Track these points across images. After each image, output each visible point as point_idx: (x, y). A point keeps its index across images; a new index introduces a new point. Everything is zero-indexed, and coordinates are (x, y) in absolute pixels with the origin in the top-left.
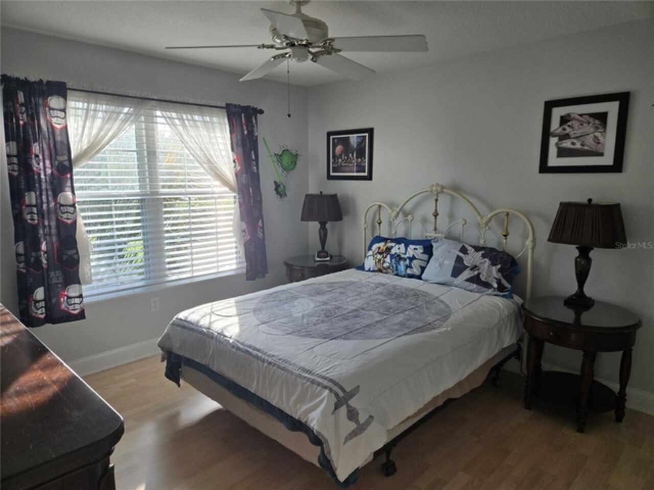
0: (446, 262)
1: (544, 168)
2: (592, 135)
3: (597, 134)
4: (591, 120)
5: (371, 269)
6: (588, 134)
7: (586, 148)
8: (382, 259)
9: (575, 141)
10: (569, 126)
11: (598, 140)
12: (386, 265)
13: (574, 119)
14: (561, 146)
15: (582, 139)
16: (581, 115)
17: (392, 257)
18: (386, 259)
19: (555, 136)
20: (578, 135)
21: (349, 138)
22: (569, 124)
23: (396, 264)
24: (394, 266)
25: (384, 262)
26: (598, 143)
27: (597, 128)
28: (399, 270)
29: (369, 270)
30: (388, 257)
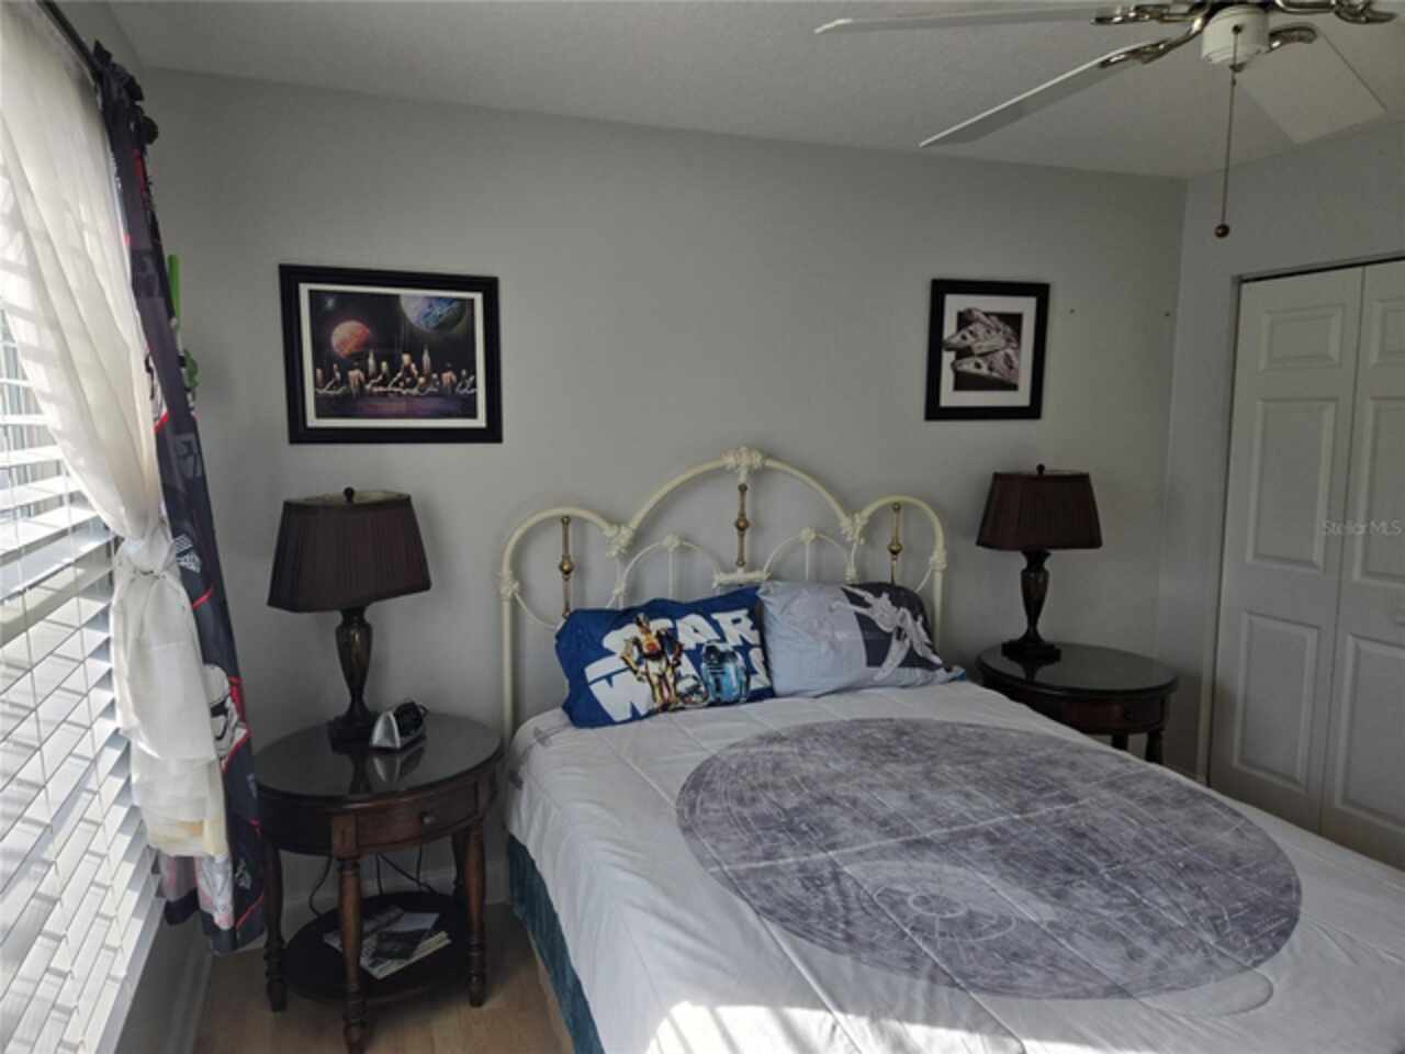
0: (840, 636)
1: (934, 411)
2: (1002, 353)
3: (1010, 351)
4: (1001, 325)
5: (642, 712)
6: (997, 351)
7: (995, 375)
8: (669, 672)
9: (980, 361)
10: (971, 333)
11: (1011, 361)
12: (682, 686)
13: (978, 320)
14: (960, 369)
15: (989, 357)
16: (987, 315)
17: (695, 656)
18: (680, 669)
19: (949, 350)
20: (984, 350)
21: (397, 297)
22: (971, 328)
23: (714, 674)
24: (711, 680)
25: (678, 678)
26: (1011, 367)
27: (1008, 341)
28: (724, 688)
29: (636, 716)
30: (684, 659)
